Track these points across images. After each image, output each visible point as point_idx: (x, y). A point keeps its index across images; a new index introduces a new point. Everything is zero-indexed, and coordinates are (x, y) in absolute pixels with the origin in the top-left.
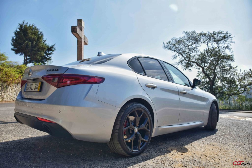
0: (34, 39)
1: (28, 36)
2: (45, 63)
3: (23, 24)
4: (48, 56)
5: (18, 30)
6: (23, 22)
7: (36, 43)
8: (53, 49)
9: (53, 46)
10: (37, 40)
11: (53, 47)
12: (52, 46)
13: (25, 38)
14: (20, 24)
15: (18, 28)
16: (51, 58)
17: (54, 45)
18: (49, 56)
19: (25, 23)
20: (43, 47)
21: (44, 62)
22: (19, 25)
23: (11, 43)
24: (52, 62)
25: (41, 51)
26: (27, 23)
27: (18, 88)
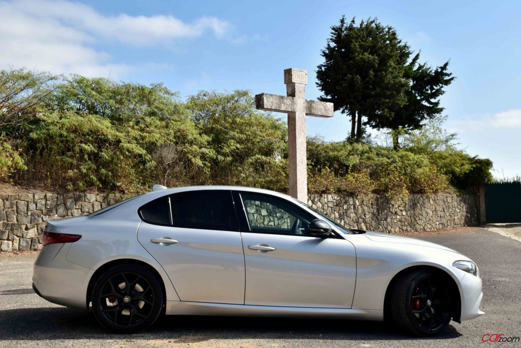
0: (370, 65)
1: (353, 59)
2: (421, 124)
3: (342, 25)
4: (430, 103)
5: (333, 45)
6: (342, 21)
7: (375, 76)
8: (446, 78)
9: (444, 68)
10: (379, 64)
11: (444, 71)
12: (440, 70)
13: (344, 67)
14: (333, 29)
15: (331, 39)
16: (440, 106)
17: (446, 64)
18: (433, 100)
19: (345, 21)
20: (395, 83)
21: (419, 121)
22: (334, 32)
23: (317, 83)
24: (447, 116)
25: (392, 93)
26: (353, 21)
27: (323, 205)
